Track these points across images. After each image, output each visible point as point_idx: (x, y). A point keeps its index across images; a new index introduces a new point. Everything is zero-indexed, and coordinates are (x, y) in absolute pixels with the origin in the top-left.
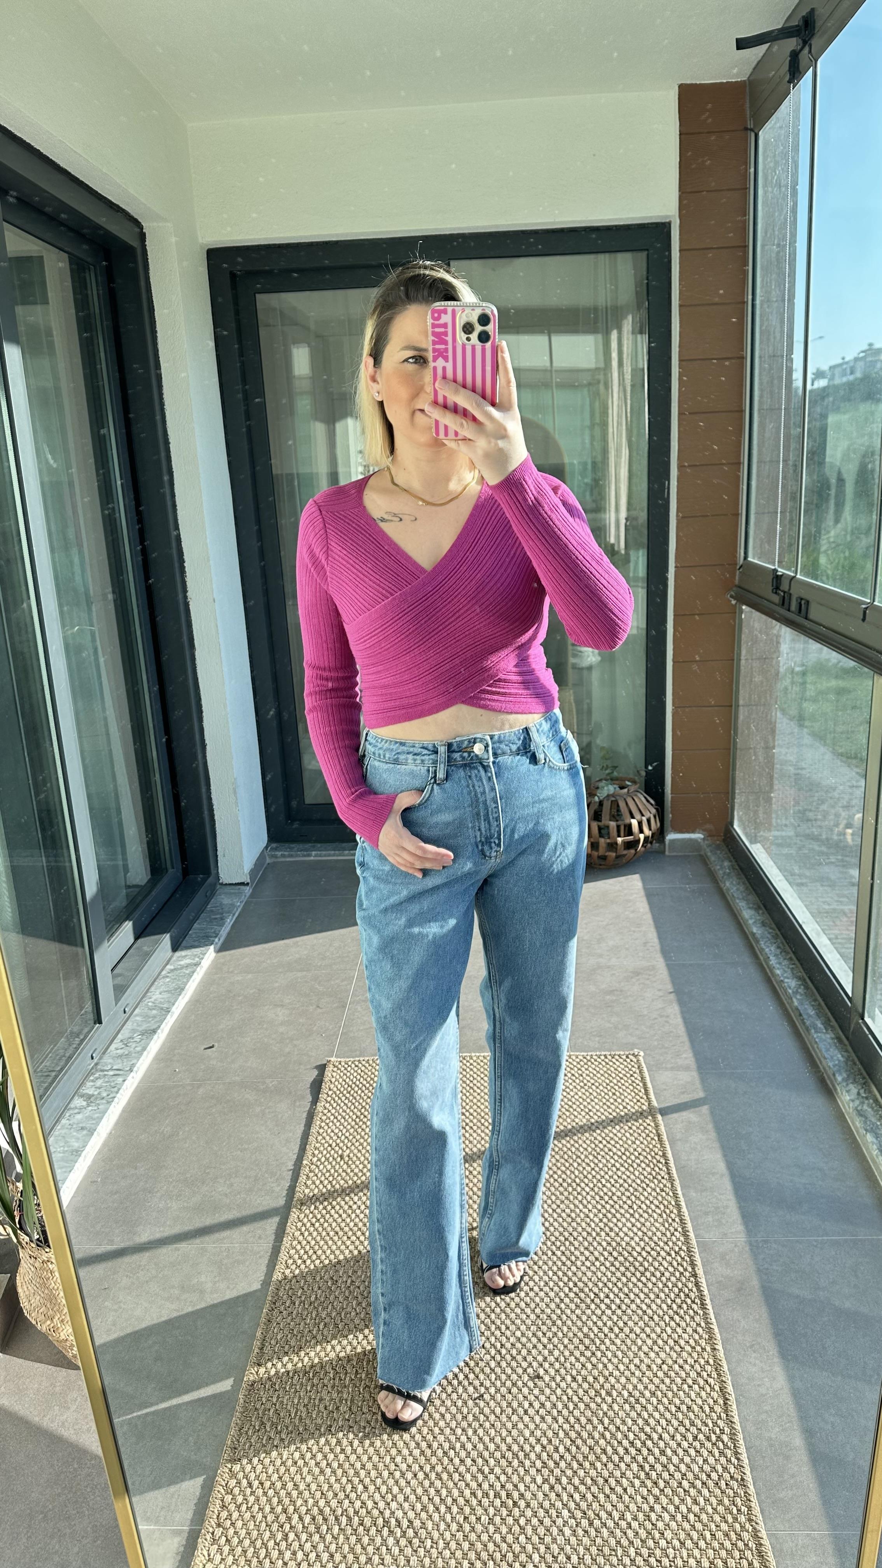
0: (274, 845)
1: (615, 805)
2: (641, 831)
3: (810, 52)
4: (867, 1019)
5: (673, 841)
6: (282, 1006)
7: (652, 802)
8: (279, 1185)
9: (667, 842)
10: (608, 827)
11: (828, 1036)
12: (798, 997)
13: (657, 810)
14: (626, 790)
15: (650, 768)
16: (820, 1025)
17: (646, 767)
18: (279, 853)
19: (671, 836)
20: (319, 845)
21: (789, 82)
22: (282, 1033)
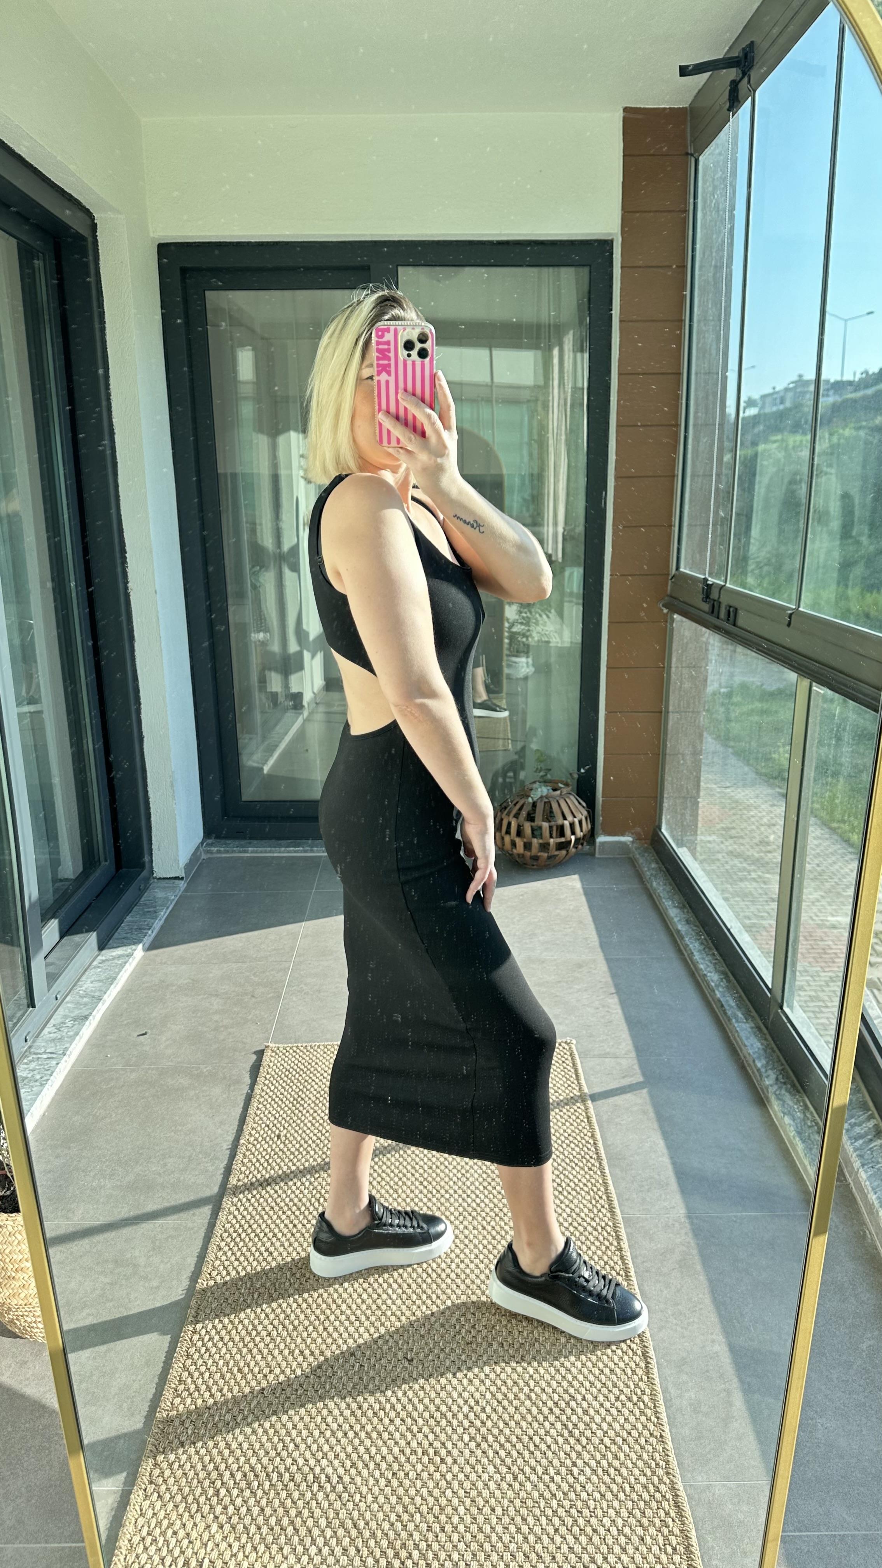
0: (210, 841)
1: (548, 804)
2: (573, 833)
3: (749, 82)
4: (785, 1008)
5: (603, 844)
6: (217, 995)
7: (584, 804)
8: (213, 1165)
9: (597, 844)
10: (540, 828)
11: (748, 1025)
12: (721, 989)
13: (588, 812)
14: (558, 792)
15: (582, 771)
16: (740, 1015)
17: (579, 770)
18: (214, 849)
19: (601, 839)
20: (255, 842)
21: (729, 110)
22: (217, 1021)
